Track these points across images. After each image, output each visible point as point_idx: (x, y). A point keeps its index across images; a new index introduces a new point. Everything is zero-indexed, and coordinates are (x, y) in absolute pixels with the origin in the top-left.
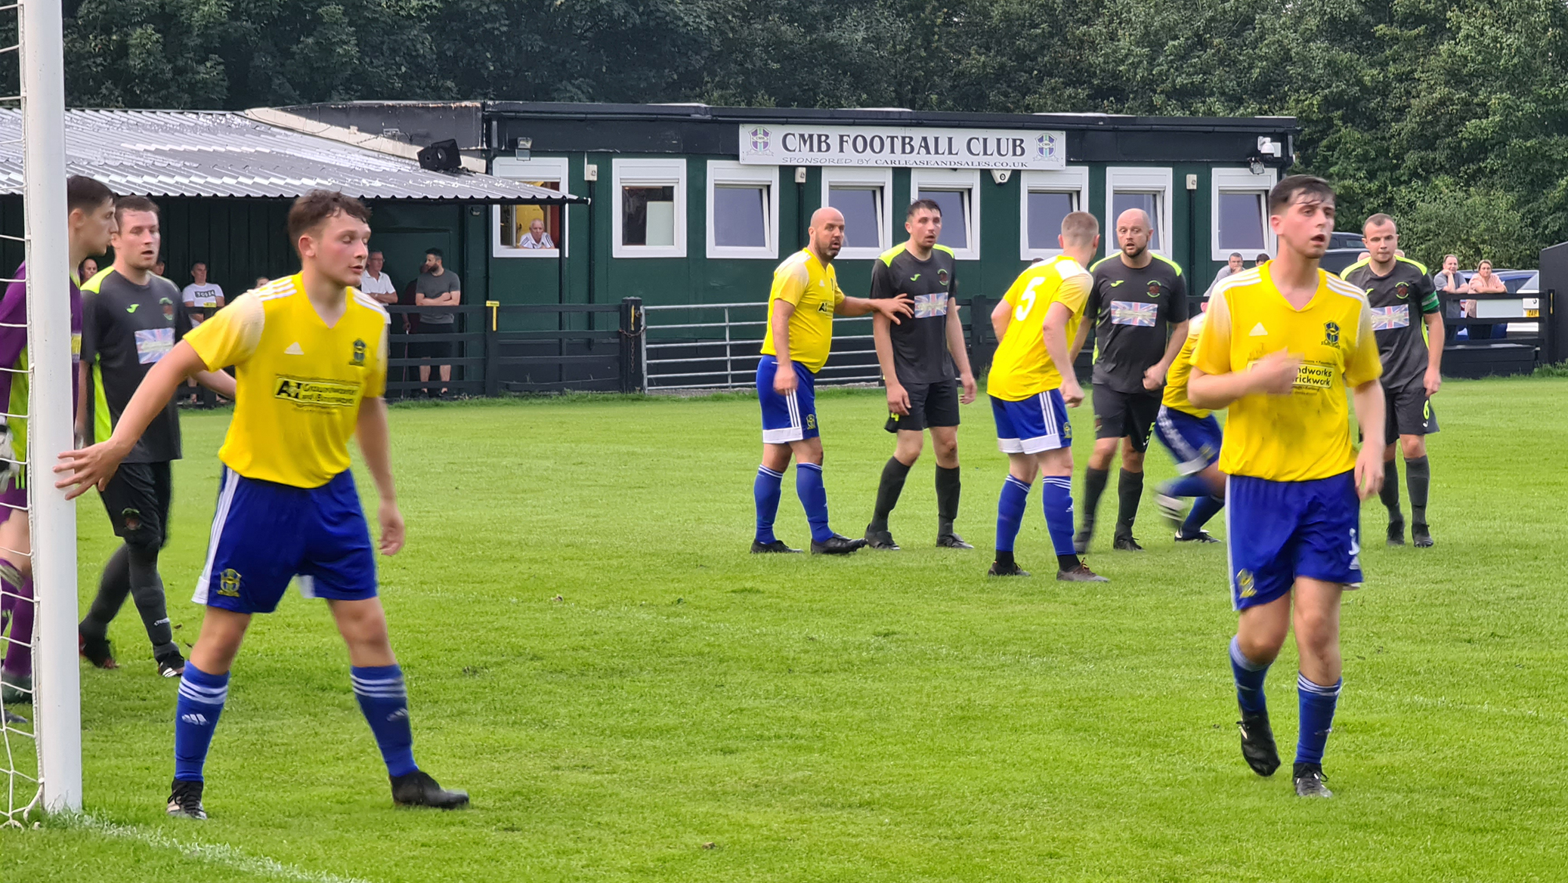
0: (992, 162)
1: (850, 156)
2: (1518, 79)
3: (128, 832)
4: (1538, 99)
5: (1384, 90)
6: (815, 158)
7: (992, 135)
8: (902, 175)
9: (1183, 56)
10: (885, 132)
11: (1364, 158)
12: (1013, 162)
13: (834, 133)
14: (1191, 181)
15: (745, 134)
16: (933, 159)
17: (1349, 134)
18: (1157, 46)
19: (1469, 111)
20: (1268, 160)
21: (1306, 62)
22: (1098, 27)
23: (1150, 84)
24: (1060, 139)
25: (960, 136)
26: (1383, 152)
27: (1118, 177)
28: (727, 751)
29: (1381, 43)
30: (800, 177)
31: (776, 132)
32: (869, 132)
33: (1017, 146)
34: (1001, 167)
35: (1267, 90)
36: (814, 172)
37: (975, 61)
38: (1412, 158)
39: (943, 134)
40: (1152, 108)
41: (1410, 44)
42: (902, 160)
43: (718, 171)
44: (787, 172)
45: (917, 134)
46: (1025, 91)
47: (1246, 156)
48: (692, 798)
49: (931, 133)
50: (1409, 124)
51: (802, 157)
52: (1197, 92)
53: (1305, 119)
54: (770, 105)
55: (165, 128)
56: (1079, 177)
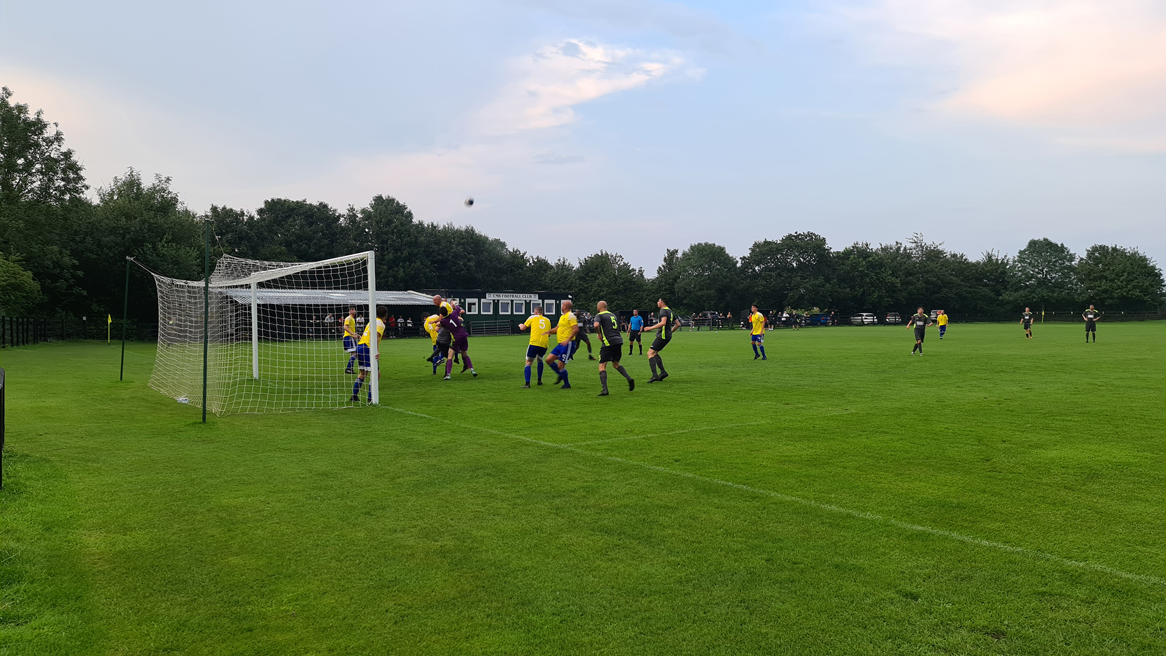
0: (526, 299)
1: (504, 298)
2: (609, 286)
3: (386, 407)
4: (612, 289)
5: (588, 288)
6: (498, 298)
7: (526, 295)
8: (512, 301)
9: (556, 282)
10: (509, 294)
11: (585, 298)
12: (530, 299)
13: (501, 295)
14: (558, 302)
15: (487, 295)
16: (517, 299)
17: (583, 295)
18: (552, 281)
19: (601, 291)
20: (570, 299)
21: (576, 283)
22: (543, 278)
23: (551, 287)
24: (537, 295)
25: (521, 295)
26: (588, 297)
27: (546, 301)
28: (484, 393)
29: (587, 280)
30: (496, 301)
31: (492, 294)
32: (507, 294)
33: (530, 297)
34: (528, 299)
35: (569, 288)
36: (498, 300)
37: (524, 283)
38: (592, 298)
39: (519, 295)
40: (552, 290)
41: (592, 281)
42: (512, 299)
43: (483, 300)
44: (494, 300)
45: (514, 295)
46: (532, 288)
47: (567, 298)
48: (478, 400)
49: (517, 295)
50: (592, 293)
51: (497, 298)
52: (559, 288)
53: (575, 292)
54: (491, 290)
55: (394, 294)
56: (540, 301)
